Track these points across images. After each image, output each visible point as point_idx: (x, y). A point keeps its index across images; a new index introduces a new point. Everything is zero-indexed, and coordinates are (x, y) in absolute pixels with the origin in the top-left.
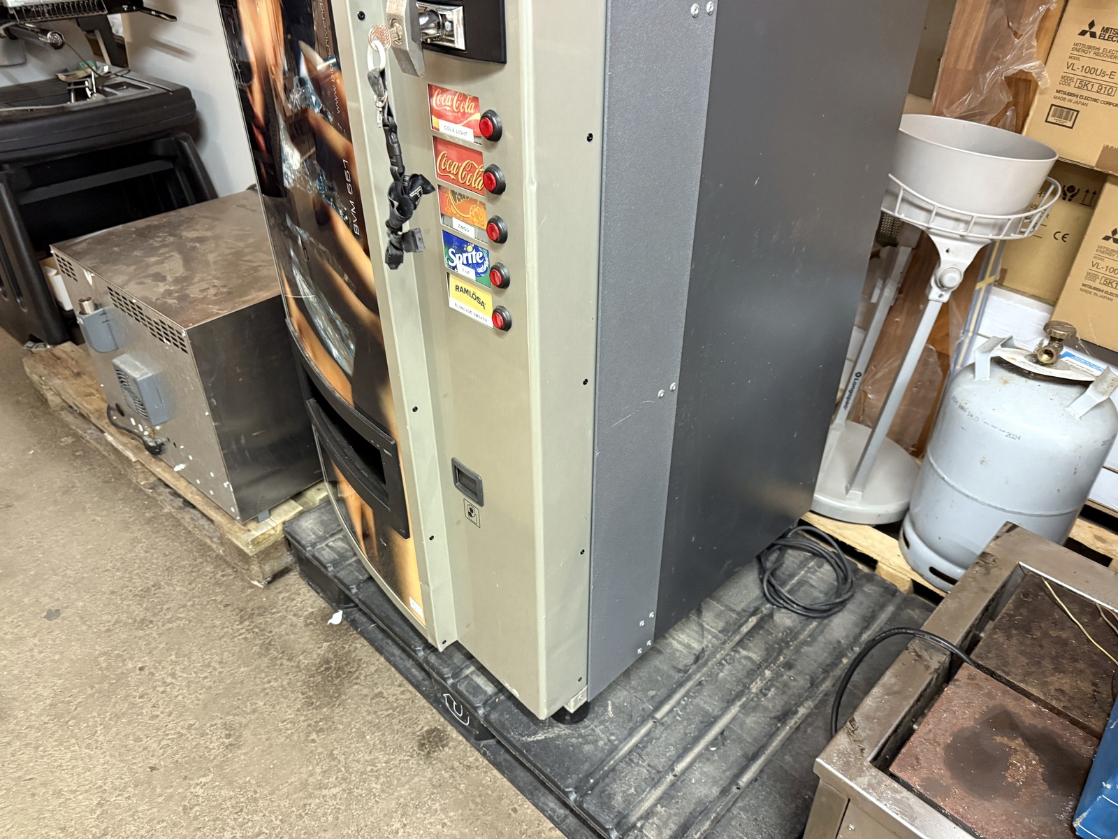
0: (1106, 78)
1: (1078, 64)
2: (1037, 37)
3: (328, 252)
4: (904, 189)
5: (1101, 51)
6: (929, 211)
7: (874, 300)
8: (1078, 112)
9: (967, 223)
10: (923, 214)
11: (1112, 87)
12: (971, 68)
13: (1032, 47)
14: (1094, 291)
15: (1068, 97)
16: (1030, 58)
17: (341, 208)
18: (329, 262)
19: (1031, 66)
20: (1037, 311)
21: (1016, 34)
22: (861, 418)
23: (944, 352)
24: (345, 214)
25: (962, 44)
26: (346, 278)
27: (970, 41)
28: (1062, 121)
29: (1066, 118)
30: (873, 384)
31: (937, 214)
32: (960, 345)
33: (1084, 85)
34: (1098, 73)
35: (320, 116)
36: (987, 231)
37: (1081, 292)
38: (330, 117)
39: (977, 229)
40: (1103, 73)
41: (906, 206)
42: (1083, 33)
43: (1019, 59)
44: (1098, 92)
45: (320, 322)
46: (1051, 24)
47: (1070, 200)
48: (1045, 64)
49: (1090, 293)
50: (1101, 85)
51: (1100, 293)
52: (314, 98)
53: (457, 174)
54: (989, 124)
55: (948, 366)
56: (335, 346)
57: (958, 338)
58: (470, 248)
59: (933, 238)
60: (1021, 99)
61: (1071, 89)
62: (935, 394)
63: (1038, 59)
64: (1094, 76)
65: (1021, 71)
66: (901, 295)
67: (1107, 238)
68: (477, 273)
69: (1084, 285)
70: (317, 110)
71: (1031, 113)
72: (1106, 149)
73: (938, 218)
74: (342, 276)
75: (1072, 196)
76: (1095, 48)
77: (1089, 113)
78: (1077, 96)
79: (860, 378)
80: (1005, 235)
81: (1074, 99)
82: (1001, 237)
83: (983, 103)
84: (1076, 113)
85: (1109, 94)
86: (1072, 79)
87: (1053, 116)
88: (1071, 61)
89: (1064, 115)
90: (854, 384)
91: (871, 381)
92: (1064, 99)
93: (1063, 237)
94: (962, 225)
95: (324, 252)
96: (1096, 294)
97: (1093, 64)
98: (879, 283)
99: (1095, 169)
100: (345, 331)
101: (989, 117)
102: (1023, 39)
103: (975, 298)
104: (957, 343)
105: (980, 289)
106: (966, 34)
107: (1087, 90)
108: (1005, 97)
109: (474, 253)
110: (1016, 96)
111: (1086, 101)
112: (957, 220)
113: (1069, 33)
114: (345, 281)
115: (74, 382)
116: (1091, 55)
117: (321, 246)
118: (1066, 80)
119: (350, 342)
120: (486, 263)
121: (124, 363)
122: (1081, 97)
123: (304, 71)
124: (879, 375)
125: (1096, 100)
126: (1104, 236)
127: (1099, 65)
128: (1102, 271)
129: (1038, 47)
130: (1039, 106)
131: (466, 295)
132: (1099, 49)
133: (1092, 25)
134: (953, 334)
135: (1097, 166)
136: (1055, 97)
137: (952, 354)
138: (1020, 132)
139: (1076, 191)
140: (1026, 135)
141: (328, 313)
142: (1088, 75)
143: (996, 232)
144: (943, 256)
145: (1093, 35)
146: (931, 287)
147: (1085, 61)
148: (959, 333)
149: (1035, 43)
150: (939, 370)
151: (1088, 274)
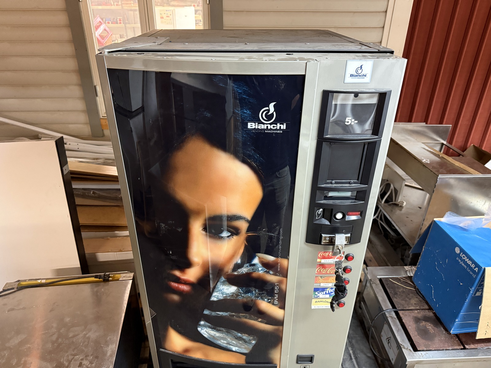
58: (328, 289)
68: (330, 295)
109: (330, 290)
131: (321, 302)
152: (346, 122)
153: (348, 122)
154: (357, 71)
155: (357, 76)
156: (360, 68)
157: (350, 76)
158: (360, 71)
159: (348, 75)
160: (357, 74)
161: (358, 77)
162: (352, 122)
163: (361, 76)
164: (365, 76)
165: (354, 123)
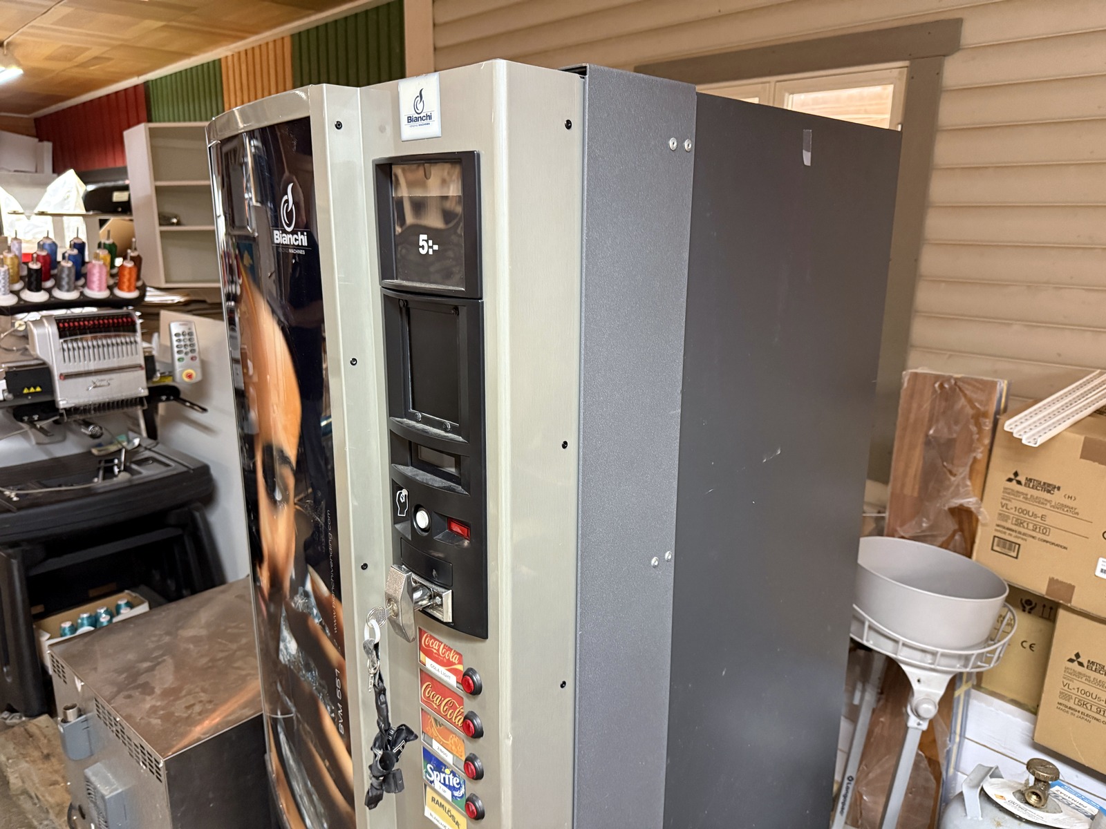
0: (1038, 519)
1: (1011, 505)
2: (970, 478)
3: (312, 733)
4: (869, 621)
5: (1029, 496)
6: (896, 641)
7: (856, 702)
8: (1019, 545)
9: (934, 654)
10: (890, 644)
11: (1045, 528)
12: (916, 494)
13: (967, 486)
14: (1070, 711)
15: (1008, 532)
16: (967, 495)
17: (329, 705)
18: (312, 742)
19: (970, 501)
20: (1019, 720)
21: (951, 472)
22: (860, 822)
23: (934, 758)
24: (332, 711)
25: (905, 474)
26: (327, 764)
27: (912, 472)
28: (1006, 551)
29: (1010, 549)
30: (867, 785)
31: (904, 645)
32: (949, 752)
33: (1019, 523)
34: (1031, 514)
35: (319, 627)
36: (954, 662)
37: (1058, 710)
38: (327, 631)
39: (944, 661)
40: (1035, 515)
41: (872, 634)
42: (1010, 480)
43: (956, 494)
44: (1033, 530)
45: (298, 788)
46: (981, 467)
47: (1029, 612)
48: (982, 499)
49: (1067, 712)
50: (1035, 525)
51: (1076, 713)
52: (315, 611)
53: (439, 706)
54: (941, 546)
55: (941, 774)
56: (309, 818)
57: (945, 745)
58: (447, 771)
59: (904, 667)
60: (966, 526)
61: (1009, 525)
62: (932, 803)
63: (975, 496)
64: (1027, 516)
65: (961, 505)
66: (884, 696)
67: (1071, 660)
68: (453, 796)
69: (1061, 704)
70: (317, 621)
71: (977, 541)
72: (1052, 582)
73: (905, 649)
74: (323, 760)
75: (1031, 609)
76: (1023, 494)
77: (1030, 547)
78: (1016, 532)
79: (853, 783)
80: (972, 668)
81: (1014, 534)
82: (968, 670)
83: (931, 528)
84: (1017, 546)
85: (1043, 533)
86: (1008, 517)
87: (998, 545)
88: (1004, 502)
89: (1007, 546)
90: (847, 788)
91: (864, 782)
92: (1005, 533)
93: (1031, 646)
94: (929, 658)
95: (309, 733)
96: (1072, 714)
97: (1024, 506)
98: (859, 686)
99: (1046, 597)
100: (321, 809)
101: (941, 539)
102: (959, 477)
103: (955, 705)
104: (945, 750)
105: (959, 697)
106: (907, 466)
107: (1024, 527)
108: (950, 525)
109: (451, 776)
110: (960, 523)
111: (1024, 537)
112: (924, 651)
113: (998, 478)
114: (325, 765)
115: (41, 766)
116: (1021, 498)
117: (306, 725)
118: (1003, 517)
119: (324, 821)
120: (463, 790)
121: (95, 775)
122: (1020, 533)
123: (309, 587)
124: (871, 776)
125: (1033, 537)
126: (1068, 658)
127: (1032, 509)
128: (1073, 691)
129: (973, 485)
130: (983, 537)
131: (441, 809)
132: (1027, 495)
133: (1016, 474)
134: (939, 742)
135: (1047, 594)
136: (996, 530)
137: (943, 761)
138: (969, 556)
139: (1033, 605)
140: (977, 560)
141: (306, 785)
142: (1022, 515)
143: (962, 662)
144: (915, 685)
145: (1019, 483)
146: (908, 715)
147: (1019, 505)
148: (946, 741)
149: (969, 483)
150: (932, 777)
151: (1061, 693)
152: (421, 247)
153: (423, 247)
154: (416, 107)
155: (417, 119)
156: (419, 98)
157: (408, 122)
158: (420, 106)
159: (404, 120)
160: (417, 116)
161: (420, 122)
162: (429, 247)
163: (424, 118)
164: (430, 117)
165: (434, 251)
